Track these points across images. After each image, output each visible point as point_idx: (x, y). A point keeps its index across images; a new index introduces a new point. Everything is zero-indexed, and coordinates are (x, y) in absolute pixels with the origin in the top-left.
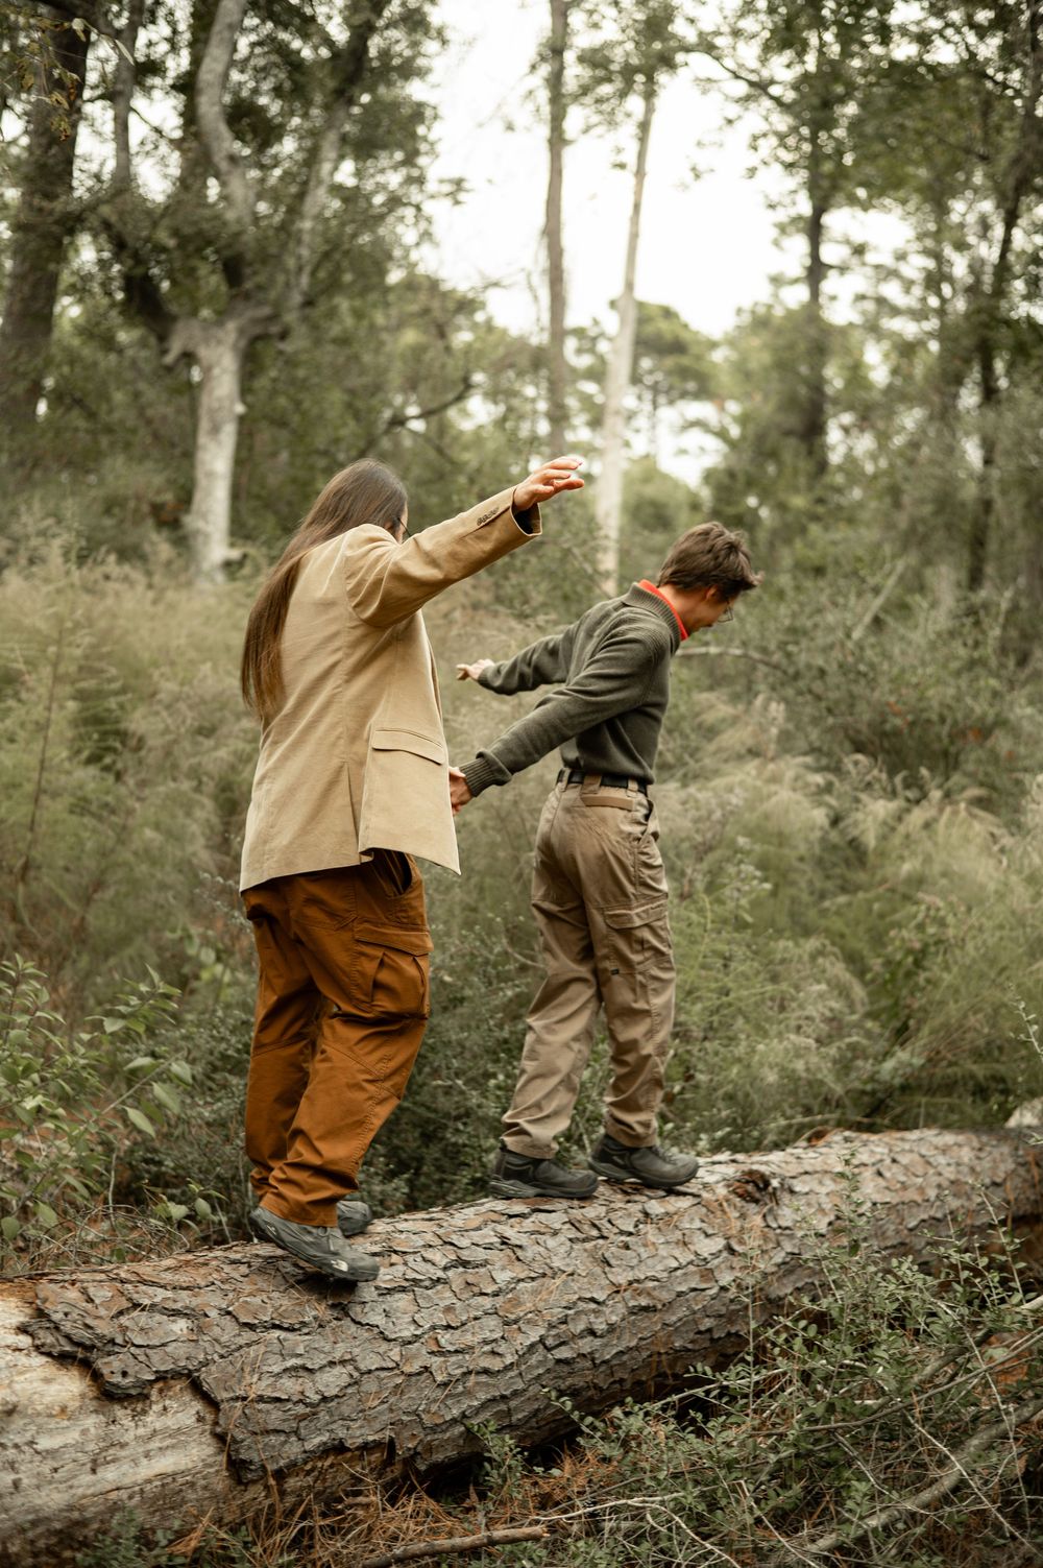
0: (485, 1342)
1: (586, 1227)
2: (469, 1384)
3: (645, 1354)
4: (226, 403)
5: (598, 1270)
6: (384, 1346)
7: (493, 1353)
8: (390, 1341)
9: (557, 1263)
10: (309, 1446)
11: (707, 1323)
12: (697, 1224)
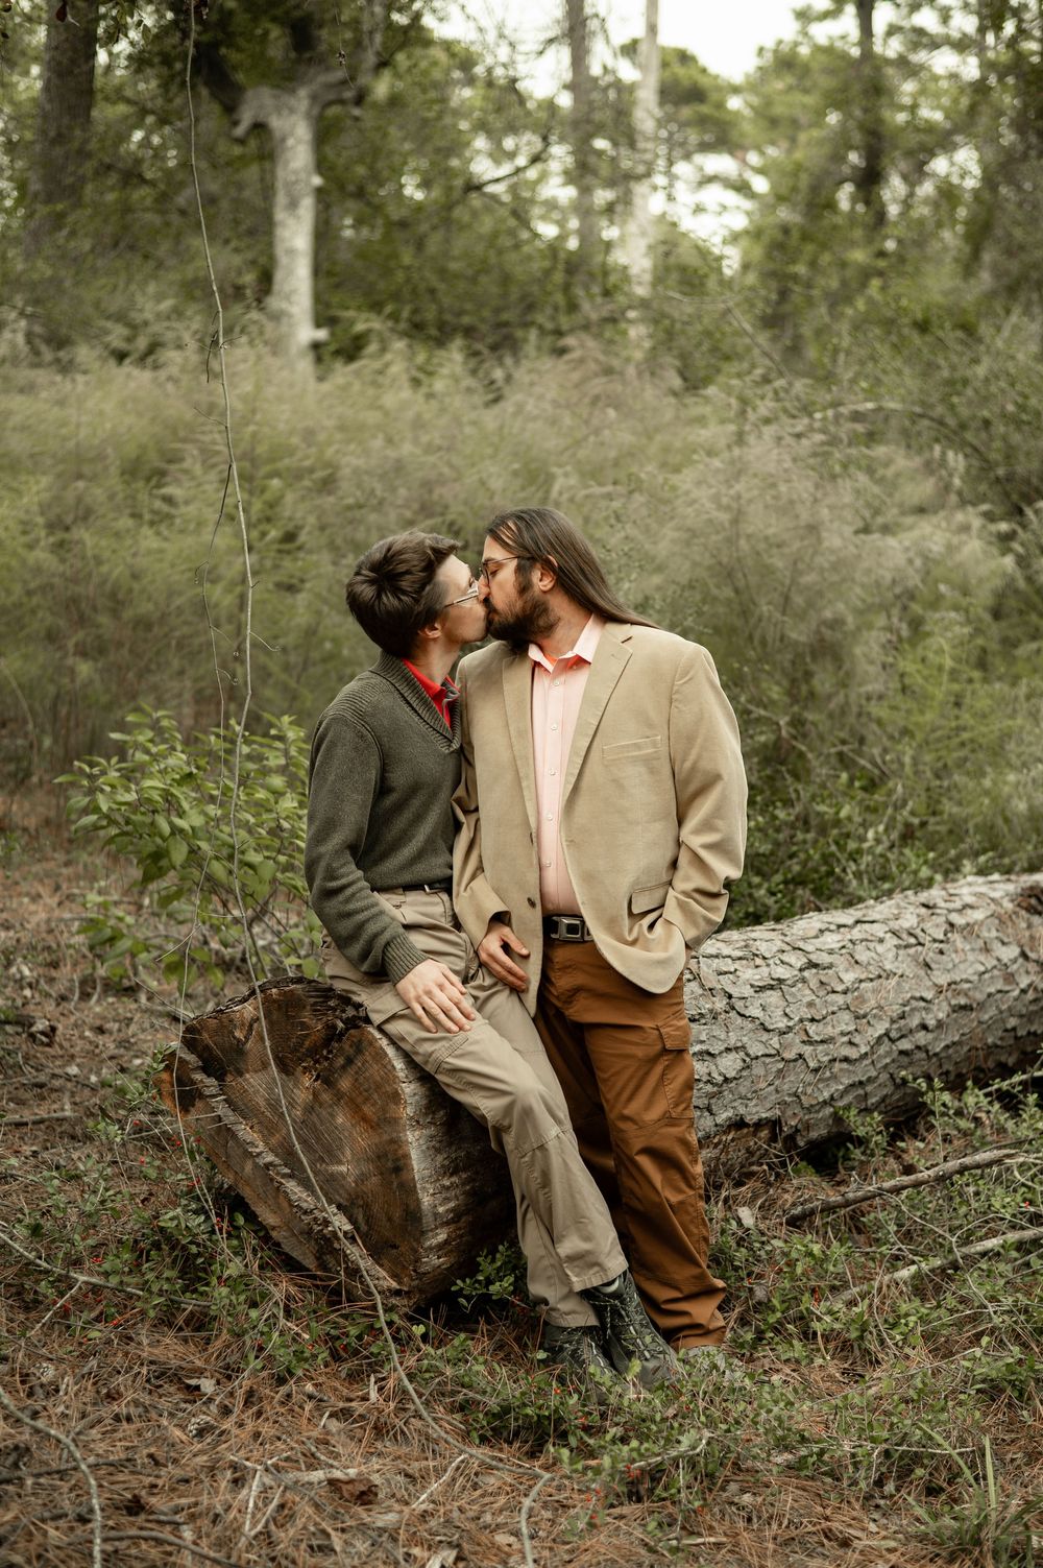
0: (843, 1034)
1: (905, 936)
2: (835, 1070)
3: (966, 1049)
4: (303, 176)
5: (922, 973)
6: (765, 1036)
7: (851, 1043)
8: (768, 1031)
9: (888, 967)
10: (719, 1121)
11: (1012, 1022)
12: (994, 934)
